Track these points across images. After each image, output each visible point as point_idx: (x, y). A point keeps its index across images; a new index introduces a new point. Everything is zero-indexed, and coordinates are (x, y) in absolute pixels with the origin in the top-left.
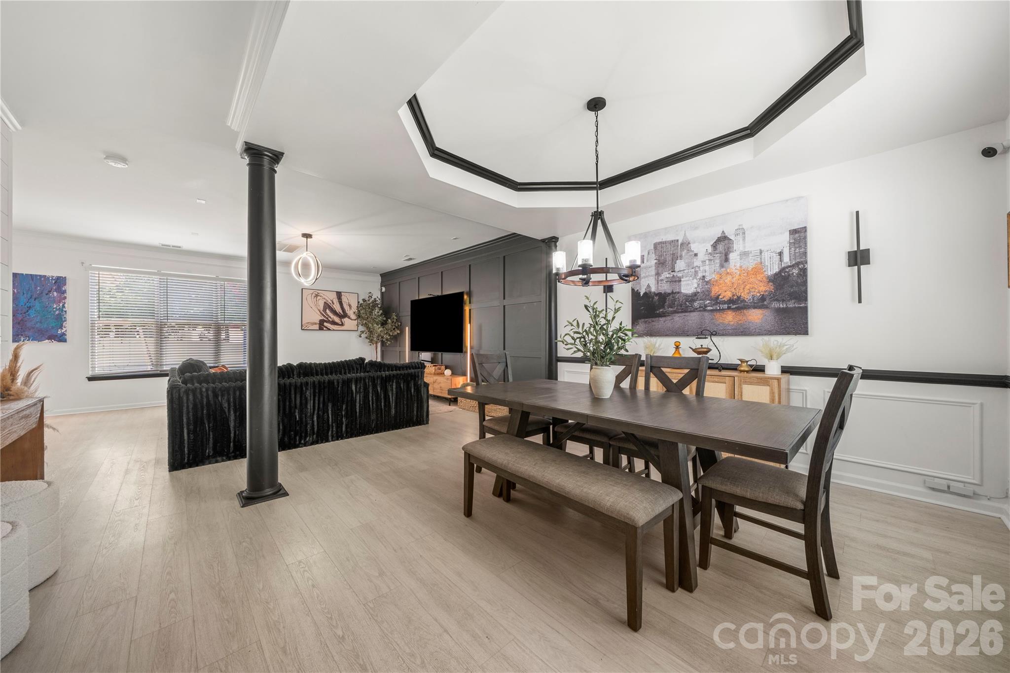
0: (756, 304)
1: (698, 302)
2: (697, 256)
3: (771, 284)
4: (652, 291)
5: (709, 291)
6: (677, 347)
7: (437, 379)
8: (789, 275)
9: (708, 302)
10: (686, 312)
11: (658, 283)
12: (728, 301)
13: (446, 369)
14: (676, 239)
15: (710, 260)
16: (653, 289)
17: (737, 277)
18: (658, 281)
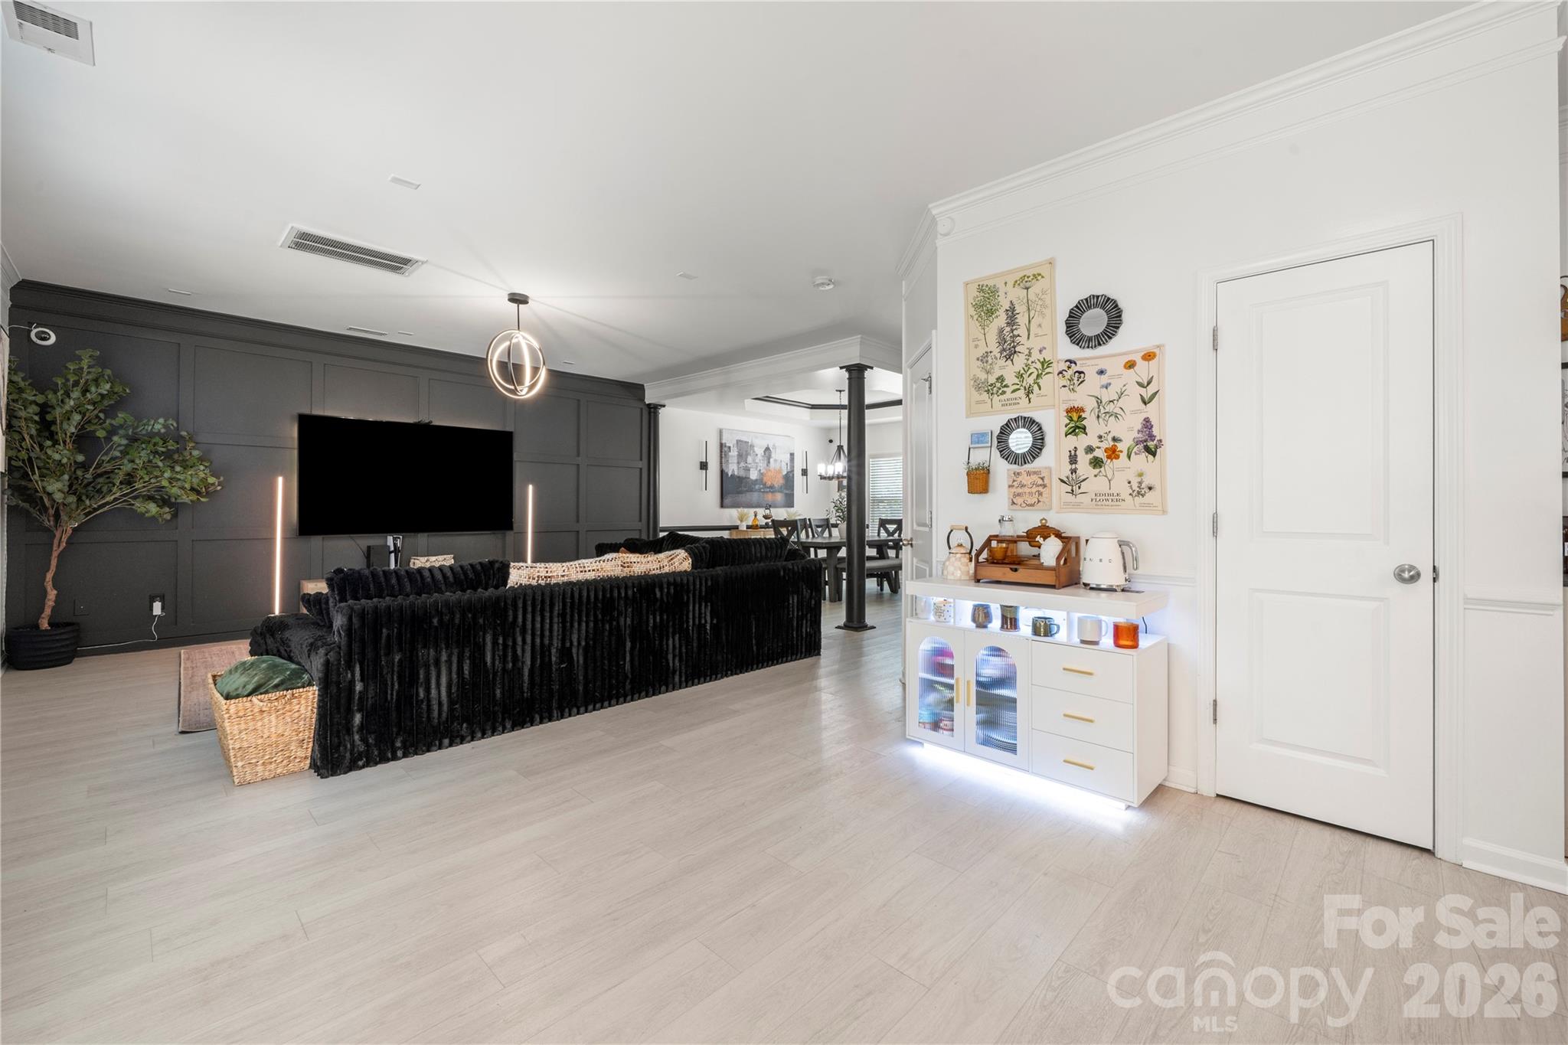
0: (779, 490)
3: (784, 479)
5: (762, 479)
8: (789, 476)
9: (761, 485)
10: (752, 491)
12: (769, 487)
14: (748, 441)
15: (762, 460)
17: (772, 472)
18: (739, 468)
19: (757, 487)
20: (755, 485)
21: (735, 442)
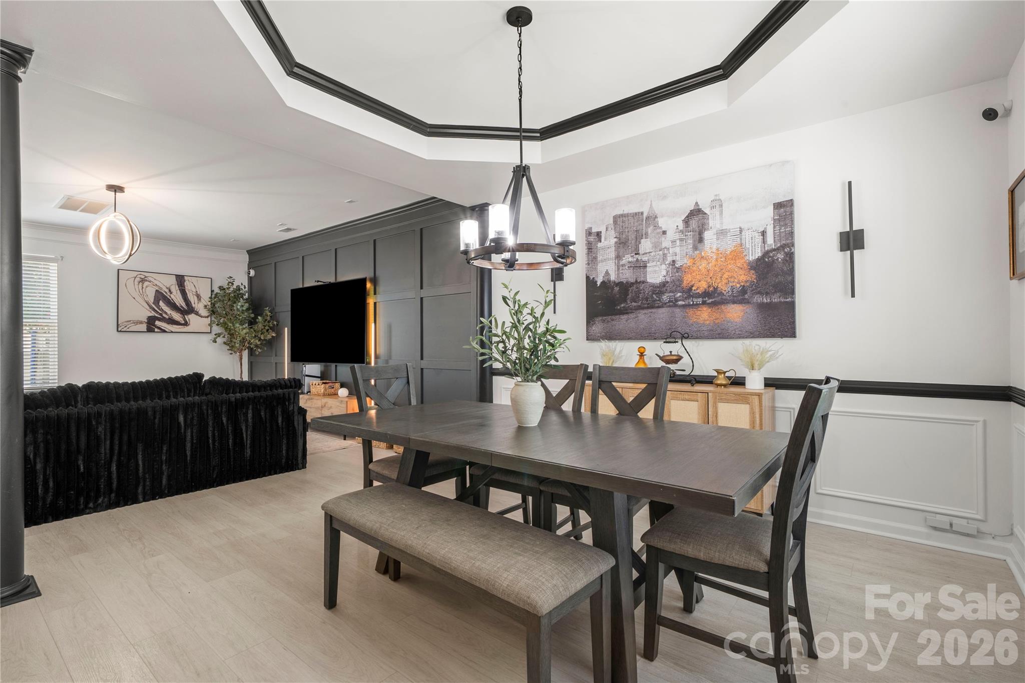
0: (735, 298)
1: (667, 295)
2: (666, 234)
3: (753, 272)
4: (612, 279)
5: (681, 280)
6: (642, 355)
7: (326, 403)
8: (773, 261)
9: (679, 294)
10: (652, 307)
11: (618, 269)
12: (702, 293)
13: (341, 388)
14: (641, 211)
15: (681, 240)
16: (613, 277)
17: (714, 262)
18: (619, 267)
19: (665, 298)
20: (661, 293)
21: (611, 221)
